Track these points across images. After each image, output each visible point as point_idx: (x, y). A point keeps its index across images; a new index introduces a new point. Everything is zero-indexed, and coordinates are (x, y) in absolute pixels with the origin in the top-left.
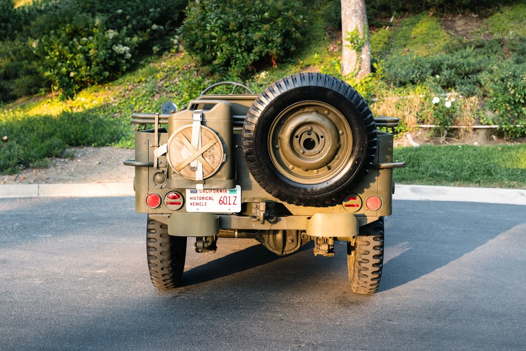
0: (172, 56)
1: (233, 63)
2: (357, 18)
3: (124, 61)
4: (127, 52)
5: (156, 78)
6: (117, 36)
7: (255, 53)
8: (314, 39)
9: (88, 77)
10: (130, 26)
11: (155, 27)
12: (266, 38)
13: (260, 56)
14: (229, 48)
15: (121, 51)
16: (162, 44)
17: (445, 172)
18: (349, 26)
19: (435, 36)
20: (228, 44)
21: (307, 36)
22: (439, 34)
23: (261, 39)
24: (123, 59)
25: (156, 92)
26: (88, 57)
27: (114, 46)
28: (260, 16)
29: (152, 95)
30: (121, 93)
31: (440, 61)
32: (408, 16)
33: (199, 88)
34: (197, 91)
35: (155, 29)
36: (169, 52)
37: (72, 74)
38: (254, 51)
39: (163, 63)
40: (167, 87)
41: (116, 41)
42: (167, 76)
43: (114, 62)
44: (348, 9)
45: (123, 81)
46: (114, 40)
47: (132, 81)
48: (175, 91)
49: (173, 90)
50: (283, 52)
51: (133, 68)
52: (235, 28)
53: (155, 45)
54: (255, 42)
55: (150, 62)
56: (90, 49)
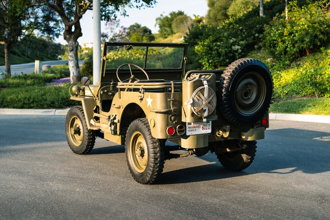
0: (265, 50)
3: (237, 54)
4: (239, 49)
6: (235, 41)
7: (296, 47)
9: (218, 63)
11: (257, 35)
12: (302, 39)
13: (299, 49)
14: (283, 46)
15: (236, 49)
20: (282, 43)
23: (299, 40)
24: (237, 53)
26: (219, 52)
27: (233, 46)
37: (210, 61)
39: (259, 54)
41: (234, 44)
43: (232, 54)
50: (312, 46)
52: (287, 34)
53: (256, 45)
54: (296, 41)
55: (253, 54)
56: (220, 48)
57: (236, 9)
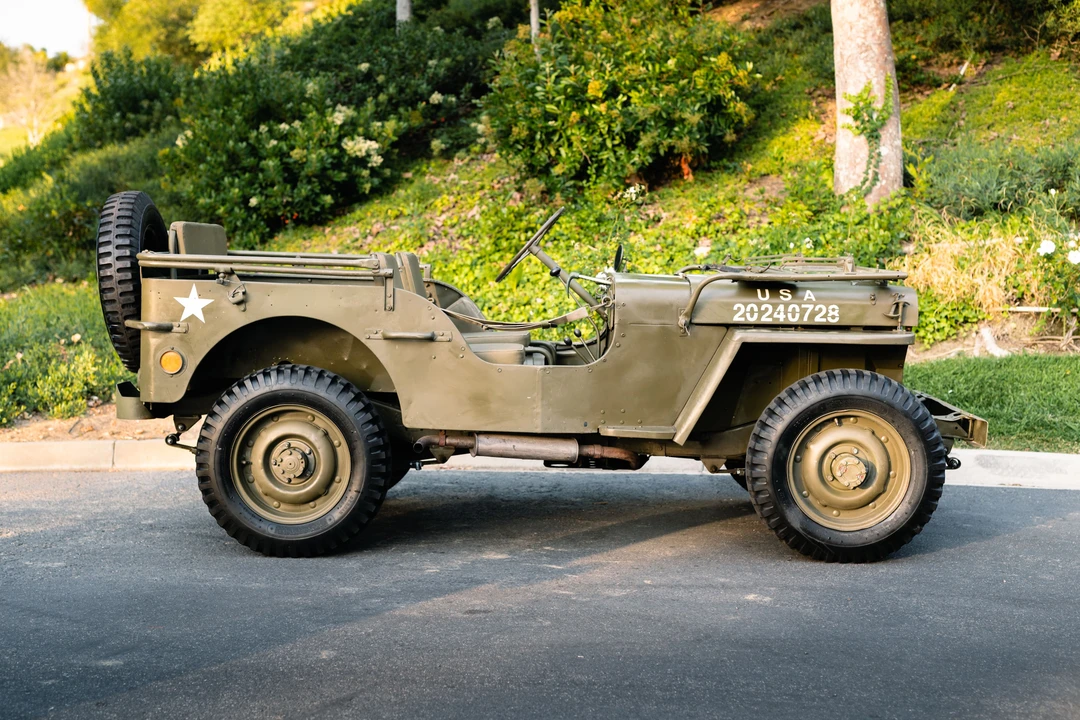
0: (472, 159)
1: (594, 171)
2: (870, 64)
3: (366, 173)
4: (372, 153)
5: (432, 207)
6: (353, 118)
7: (644, 150)
8: (783, 117)
9: (288, 208)
10: (382, 97)
11: (436, 98)
12: (668, 114)
13: (655, 155)
14: (585, 139)
15: (360, 150)
16: (453, 135)
17: (1067, 418)
18: (851, 81)
19: (1062, 103)
20: (583, 129)
21: (768, 110)
22: (1072, 98)
23: (657, 117)
24: (366, 167)
25: (429, 237)
26: (289, 164)
27: (345, 140)
28: (657, 66)
29: (419, 244)
30: (357, 240)
31: (1065, 156)
32: (1002, 61)
33: (516, 228)
34: (512, 233)
35: (436, 102)
36: (468, 151)
37: (254, 202)
38: (640, 144)
39: (452, 176)
40: (453, 226)
41: (349, 129)
42: (456, 202)
43: (344, 175)
44: (849, 42)
45: (363, 216)
46: (346, 128)
47: (383, 215)
48: (468, 235)
49: (465, 233)
50: (707, 144)
51: (385, 187)
52: (600, 95)
53: (437, 137)
54: (643, 123)
55: (424, 174)
56: (292, 148)
57: (225, 21)
